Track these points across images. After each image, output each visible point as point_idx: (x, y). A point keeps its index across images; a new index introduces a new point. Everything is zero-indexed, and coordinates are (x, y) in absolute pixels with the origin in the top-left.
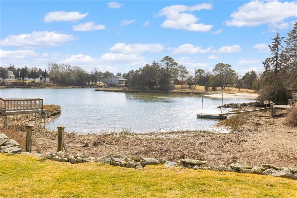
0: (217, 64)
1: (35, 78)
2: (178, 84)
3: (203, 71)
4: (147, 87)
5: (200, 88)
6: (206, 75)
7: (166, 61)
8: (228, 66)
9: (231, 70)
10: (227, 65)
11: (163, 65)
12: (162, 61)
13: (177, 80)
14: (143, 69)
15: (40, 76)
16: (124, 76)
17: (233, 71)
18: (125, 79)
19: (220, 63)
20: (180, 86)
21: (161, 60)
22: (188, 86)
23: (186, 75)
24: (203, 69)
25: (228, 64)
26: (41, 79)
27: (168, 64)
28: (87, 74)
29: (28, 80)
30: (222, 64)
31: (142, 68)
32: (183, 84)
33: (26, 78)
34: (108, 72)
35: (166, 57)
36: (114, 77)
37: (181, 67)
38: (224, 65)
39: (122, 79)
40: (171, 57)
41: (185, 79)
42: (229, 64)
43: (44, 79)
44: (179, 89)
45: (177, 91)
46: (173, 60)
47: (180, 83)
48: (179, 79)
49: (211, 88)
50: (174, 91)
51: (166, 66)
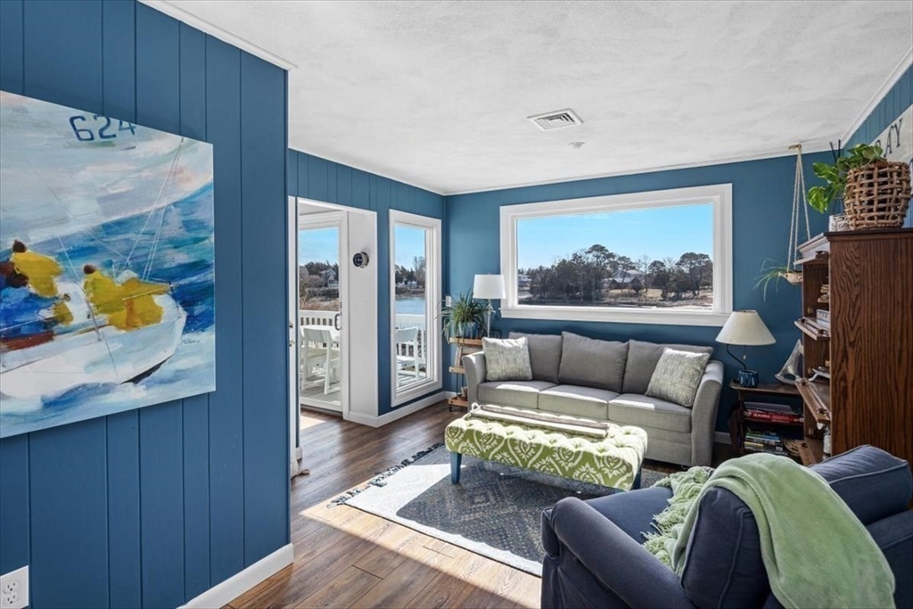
0: (684, 253)
2: (616, 288)
3: (662, 264)
4: (565, 295)
5: (655, 293)
6: (667, 271)
7: (595, 253)
8: (703, 257)
9: (707, 263)
10: (701, 255)
11: (591, 258)
12: (589, 252)
13: (614, 282)
14: (558, 266)
15: (405, 280)
16: (528, 274)
18: (530, 280)
19: (689, 252)
20: (619, 291)
21: (587, 250)
22: (634, 291)
23: (630, 272)
24: (661, 261)
25: (703, 253)
26: (406, 283)
27: (598, 257)
30: (692, 254)
31: (556, 265)
32: (624, 288)
35: (594, 246)
37: (623, 258)
38: (695, 255)
39: (525, 280)
40: (604, 246)
41: (627, 280)
42: (706, 254)
43: (409, 283)
44: (617, 296)
45: (612, 300)
46: (607, 251)
47: (619, 286)
48: (619, 280)
49: (673, 294)
50: (608, 300)
51: (595, 259)
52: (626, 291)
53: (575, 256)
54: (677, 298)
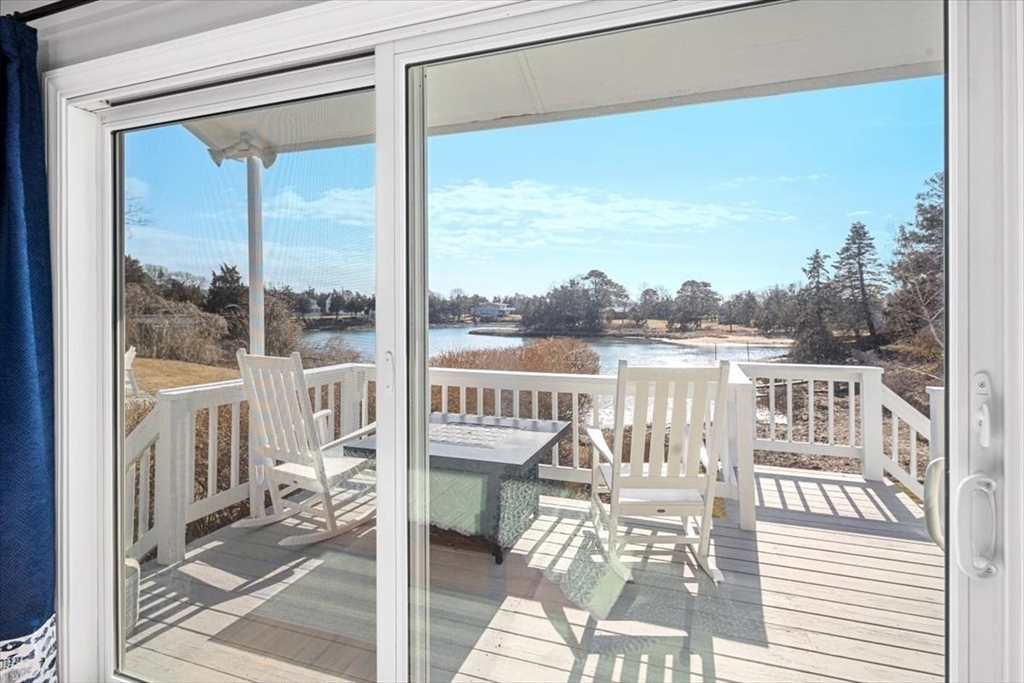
0: (685, 281)
1: (356, 312)
2: (616, 318)
3: (655, 292)
5: (659, 324)
7: (593, 279)
8: (706, 285)
9: (710, 292)
10: (704, 283)
11: (588, 285)
12: (586, 278)
13: (613, 311)
16: (505, 302)
17: (715, 293)
18: (510, 309)
19: (691, 280)
20: (620, 322)
21: (585, 276)
22: (634, 322)
23: (626, 301)
24: (653, 289)
26: (367, 312)
27: (596, 283)
28: (444, 301)
29: (343, 315)
30: (693, 282)
32: (625, 319)
33: (341, 312)
34: (477, 296)
35: (592, 271)
36: (490, 304)
38: (697, 283)
39: (505, 308)
40: (602, 271)
41: (626, 309)
44: (619, 327)
45: (616, 332)
46: (606, 277)
47: (618, 316)
48: (618, 309)
49: (679, 326)
50: (611, 332)
51: (592, 286)
52: (626, 321)
53: (573, 283)
54: (684, 329)
